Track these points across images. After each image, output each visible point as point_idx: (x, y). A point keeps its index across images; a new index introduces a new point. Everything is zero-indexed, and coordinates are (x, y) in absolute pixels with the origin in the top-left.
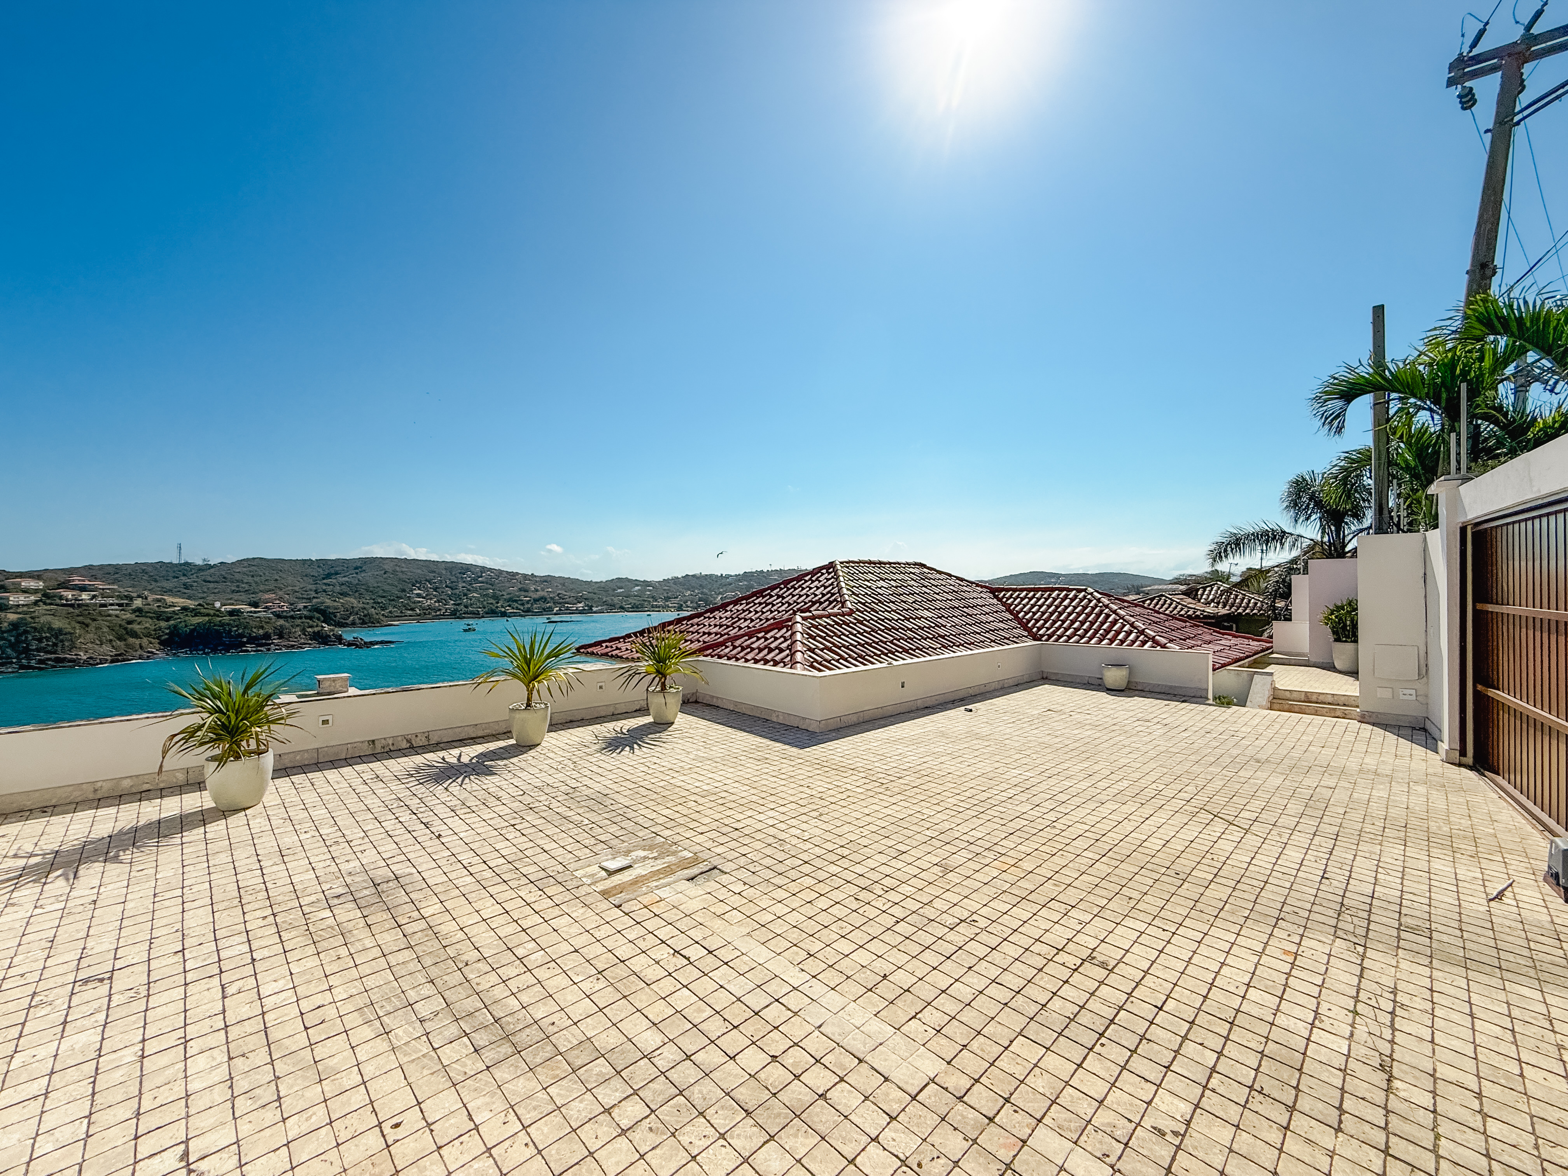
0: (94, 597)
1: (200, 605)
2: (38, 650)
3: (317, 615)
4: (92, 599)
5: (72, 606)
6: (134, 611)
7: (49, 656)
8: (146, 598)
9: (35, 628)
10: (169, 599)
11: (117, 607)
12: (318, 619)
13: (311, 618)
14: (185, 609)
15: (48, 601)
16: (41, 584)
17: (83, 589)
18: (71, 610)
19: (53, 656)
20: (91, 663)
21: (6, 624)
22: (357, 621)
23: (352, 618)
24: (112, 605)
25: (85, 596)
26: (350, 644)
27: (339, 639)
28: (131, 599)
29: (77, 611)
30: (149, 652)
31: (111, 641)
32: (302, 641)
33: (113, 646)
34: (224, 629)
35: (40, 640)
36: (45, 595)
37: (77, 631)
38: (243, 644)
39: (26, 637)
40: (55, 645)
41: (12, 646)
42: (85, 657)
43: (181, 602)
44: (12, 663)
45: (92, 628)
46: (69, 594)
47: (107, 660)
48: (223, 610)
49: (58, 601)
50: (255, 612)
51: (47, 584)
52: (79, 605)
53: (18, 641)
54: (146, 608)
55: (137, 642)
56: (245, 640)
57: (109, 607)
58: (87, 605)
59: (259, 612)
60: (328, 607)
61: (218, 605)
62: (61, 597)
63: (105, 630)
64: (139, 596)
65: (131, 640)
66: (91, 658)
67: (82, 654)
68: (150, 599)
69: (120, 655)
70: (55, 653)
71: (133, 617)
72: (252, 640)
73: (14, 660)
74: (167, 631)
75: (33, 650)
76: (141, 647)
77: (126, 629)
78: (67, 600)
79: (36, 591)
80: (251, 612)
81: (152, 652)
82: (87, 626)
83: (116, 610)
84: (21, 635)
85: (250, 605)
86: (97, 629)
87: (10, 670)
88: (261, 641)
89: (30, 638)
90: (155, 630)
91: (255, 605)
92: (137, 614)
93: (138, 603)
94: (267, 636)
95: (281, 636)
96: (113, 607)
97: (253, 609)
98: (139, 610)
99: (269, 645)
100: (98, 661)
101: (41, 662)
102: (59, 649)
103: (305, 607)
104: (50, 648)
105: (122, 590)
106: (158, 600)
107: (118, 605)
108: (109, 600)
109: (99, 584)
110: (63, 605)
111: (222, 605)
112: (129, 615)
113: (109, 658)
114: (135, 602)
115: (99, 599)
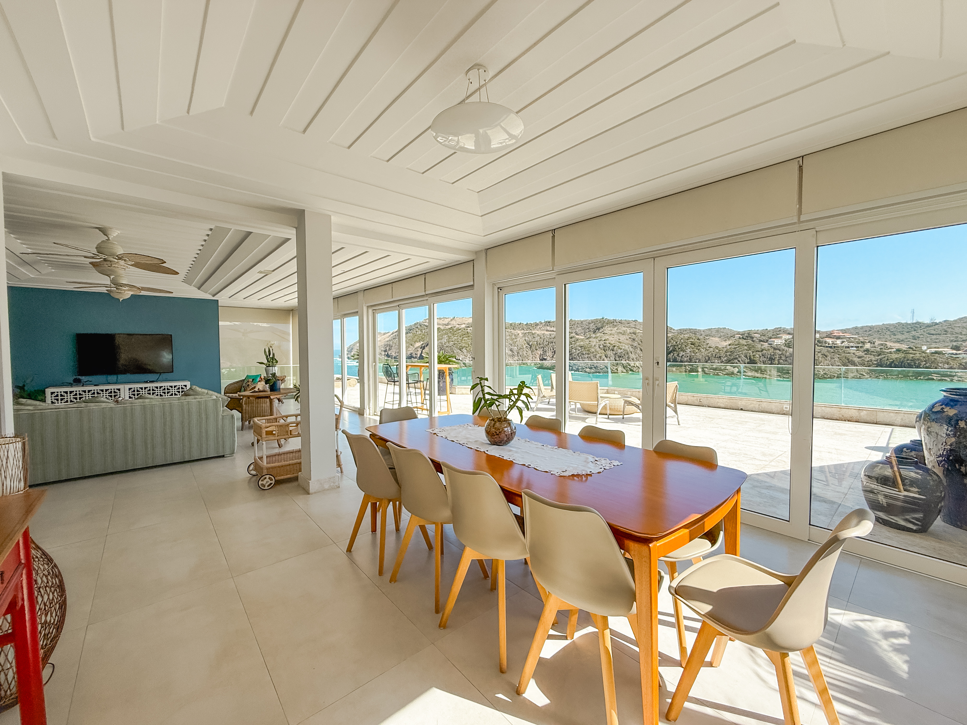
0: (843, 342)
1: (910, 348)
4: (842, 344)
5: (831, 347)
6: (865, 351)
8: (874, 344)
10: (889, 344)
11: (855, 349)
14: (898, 350)
15: (820, 345)
17: (838, 338)
18: (829, 349)
24: (853, 347)
25: (839, 342)
28: (863, 343)
29: (832, 350)
30: (861, 374)
34: (915, 363)
36: (819, 341)
37: (820, 359)
42: (822, 373)
43: (897, 346)
45: (829, 358)
46: (830, 341)
47: (835, 376)
48: (928, 351)
49: (824, 345)
50: (956, 354)
51: (821, 336)
52: (834, 347)
54: (872, 349)
57: (851, 349)
58: (838, 347)
59: (960, 354)
61: (924, 348)
62: (826, 342)
63: (836, 359)
64: (869, 342)
68: (876, 344)
71: (863, 354)
73: (790, 372)
74: (876, 362)
77: (848, 359)
78: (829, 344)
80: (952, 354)
81: (862, 375)
82: (826, 356)
83: (854, 350)
85: (952, 348)
86: (831, 358)
87: (787, 377)
90: (868, 361)
91: (957, 348)
92: (866, 352)
93: (868, 346)
96: (853, 348)
97: (954, 352)
98: (867, 350)
100: (829, 376)
105: (861, 338)
106: (882, 345)
107: (856, 347)
108: (852, 344)
109: (847, 335)
110: (827, 347)
111: (928, 348)
112: (861, 353)
113: (836, 375)
114: (866, 345)
115: (846, 344)
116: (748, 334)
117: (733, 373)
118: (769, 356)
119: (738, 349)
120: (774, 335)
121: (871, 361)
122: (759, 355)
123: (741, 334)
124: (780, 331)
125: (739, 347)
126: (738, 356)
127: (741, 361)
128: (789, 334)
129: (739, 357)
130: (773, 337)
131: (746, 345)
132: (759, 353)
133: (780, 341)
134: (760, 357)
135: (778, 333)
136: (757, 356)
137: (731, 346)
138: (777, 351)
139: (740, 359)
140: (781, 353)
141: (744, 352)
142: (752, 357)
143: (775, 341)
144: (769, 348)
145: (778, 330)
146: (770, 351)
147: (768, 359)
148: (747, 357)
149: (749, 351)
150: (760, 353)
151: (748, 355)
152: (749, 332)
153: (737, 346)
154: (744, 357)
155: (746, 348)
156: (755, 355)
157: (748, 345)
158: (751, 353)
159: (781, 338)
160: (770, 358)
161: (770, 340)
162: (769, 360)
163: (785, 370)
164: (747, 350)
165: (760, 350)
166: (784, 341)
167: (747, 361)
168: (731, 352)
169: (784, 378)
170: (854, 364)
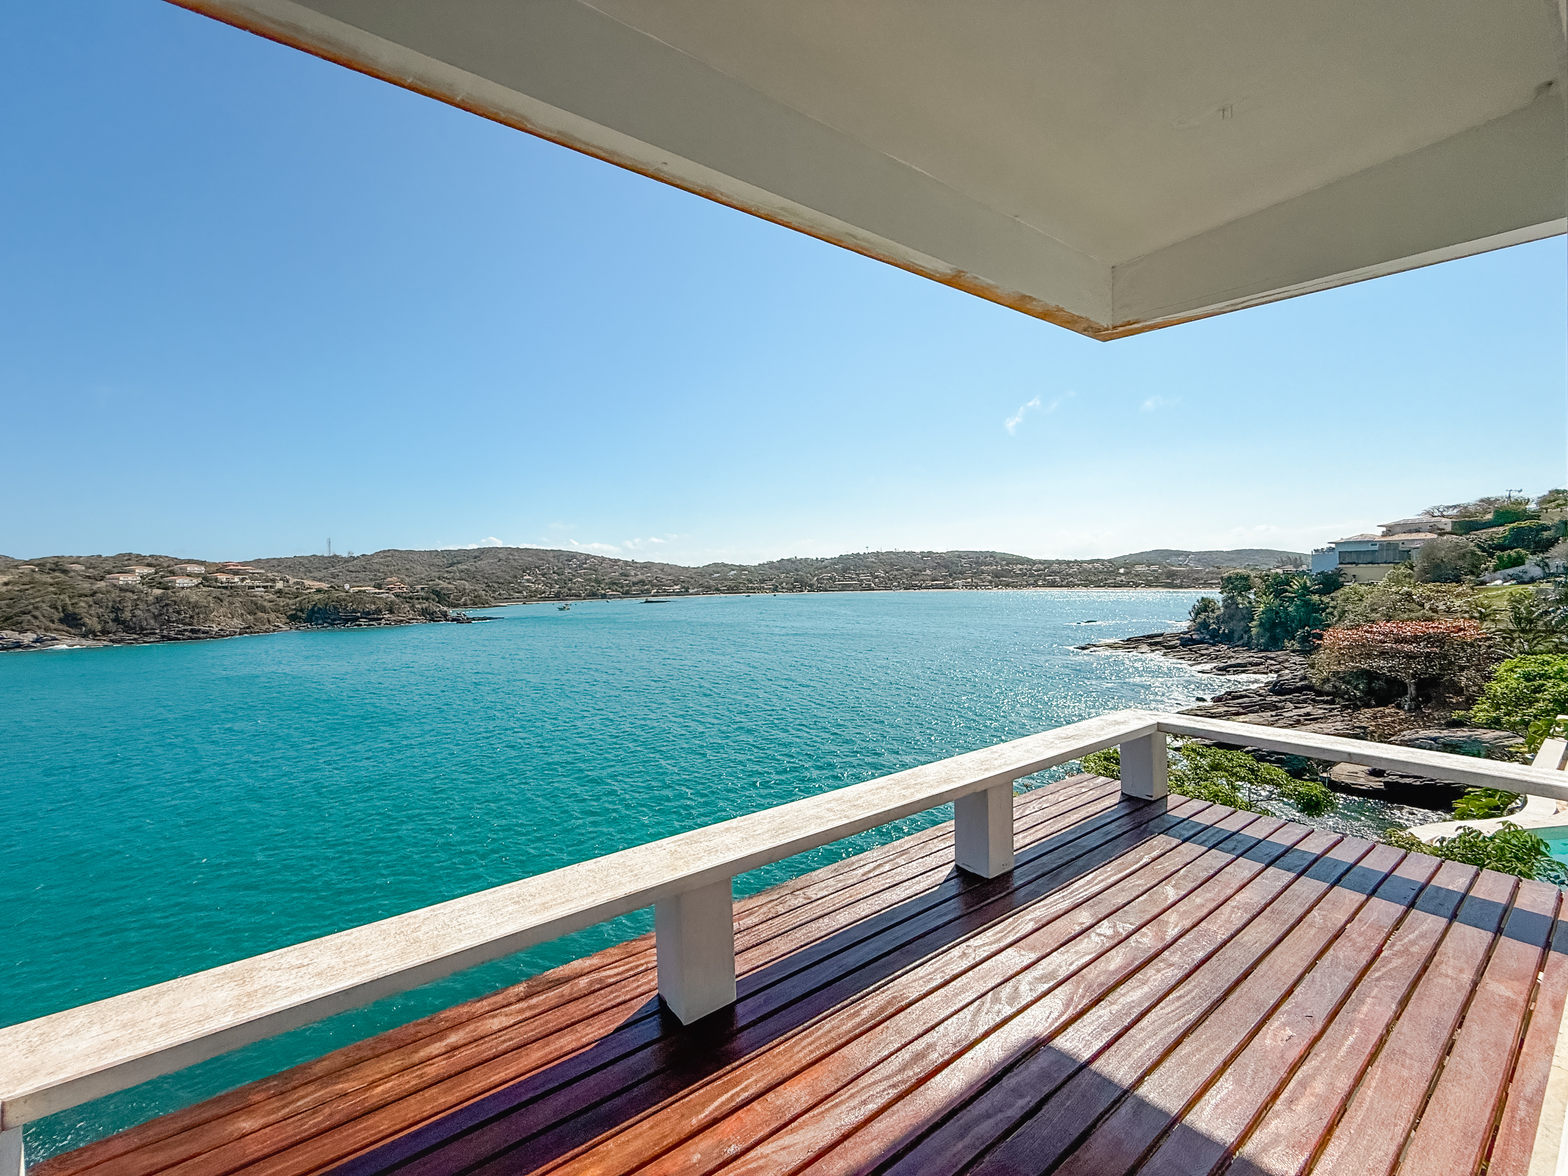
0: (243, 580)
1: (332, 587)
2: (177, 621)
3: (433, 596)
4: (242, 582)
5: (226, 588)
6: (276, 593)
7: (186, 627)
8: (288, 582)
9: (175, 602)
10: (307, 583)
11: (263, 589)
12: (433, 600)
13: (427, 599)
14: (319, 591)
15: (207, 584)
16: (202, 569)
17: (236, 573)
18: (224, 591)
19: (189, 627)
20: (220, 635)
21: (151, 598)
22: (469, 602)
23: (463, 600)
24: (259, 587)
25: (237, 579)
26: (453, 620)
27: (445, 615)
28: (274, 581)
29: (228, 593)
30: (275, 626)
31: (242, 614)
32: (411, 616)
33: (243, 620)
34: (341, 605)
35: (179, 613)
36: (205, 578)
37: (212, 605)
38: (357, 619)
39: (167, 610)
40: (192, 617)
41: (155, 617)
42: (217, 629)
43: (317, 585)
44: (156, 634)
45: (226, 603)
46: (223, 577)
47: (235, 632)
48: (351, 591)
49: (215, 584)
50: (379, 593)
51: (207, 569)
52: (231, 587)
53: (161, 615)
54: (286, 590)
55: (266, 616)
56: (359, 614)
57: (256, 589)
58: (237, 587)
59: (382, 593)
60: (442, 589)
61: (347, 587)
62: (216, 580)
64: (281, 579)
65: (260, 614)
66: (222, 630)
67: (214, 626)
68: (291, 582)
69: (248, 628)
70: (190, 625)
71: (275, 597)
72: (366, 614)
74: (294, 607)
75: (173, 622)
76: (269, 621)
77: (256, 604)
78: (222, 583)
79: (197, 576)
80: (375, 593)
81: (278, 626)
82: (221, 601)
83: (261, 591)
84: (163, 607)
85: (375, 587)
87: (152, 640)
88: (373, 617)
89: (171, 610)
90: (284, 607)
91: (379, 587)
92: (278, 594)
93: (280, 585)
94: (379, 611)
95: (391, 612)
96: (259, 589)
97: (377, 591)
98: (280, 591)
99: (381, 619)
100: (228, 633)
101: (180, 632)
102: (195, 621)
103: (423, 589)
104: (187, 620)
105: (269, 575)
106: (297, 583)
107: (264, 587)
108: (257, 583)
109: (250, 569)
110: (219, 587)
111: (351, 587)
112: (271, 596)
113: (238, 630)
114: (277, 584)
115: (248, 582)
116: (56, 564)
117: (18, 645)
118: (110, 604)
119: (30, 592)
120: (117, 567)
121: (288, 605)
122: (87, 603)
123: (36, 562)
124: (129, 559)
125: (32, 588)
126: (31, 607)
127: (41, 618)
128: (149, 565)
129: (37, 608)
130: (116, 570)
131: (51, 585)
132: (86, 599)
133: (130, 578)
134: (90, 606)
135: (126, 563)
136: (83, 604)
137: (9, 587)
138: (129, 594)
139: (37, 613)
140: (136, 597)
141: (47, 598)
142: (70, 608)
143: (121, 578)
144: (109, 588)
145: (126, 558)
146: (113, 595)
147: (108, 610)
148: (56, 608)
149: (61, 597)
150: (90, 599)
151: (59, 603)
152: (56, 559)
153: (27, 587)
154: (49, 609)
155: (52, 589)
156: (76, 603)
157: (57, 583)
158: (67, 599)
159: (132, 572)
160: (113, 607)
161: (108, 576)
162: (112, 612)
163: (146, 629)
164: (56, 594)
165: (87, 592)
166: (139, 578)
167: (56, 616)
168: (11, 599)
169: (145, 642)
170: (265, 612)
